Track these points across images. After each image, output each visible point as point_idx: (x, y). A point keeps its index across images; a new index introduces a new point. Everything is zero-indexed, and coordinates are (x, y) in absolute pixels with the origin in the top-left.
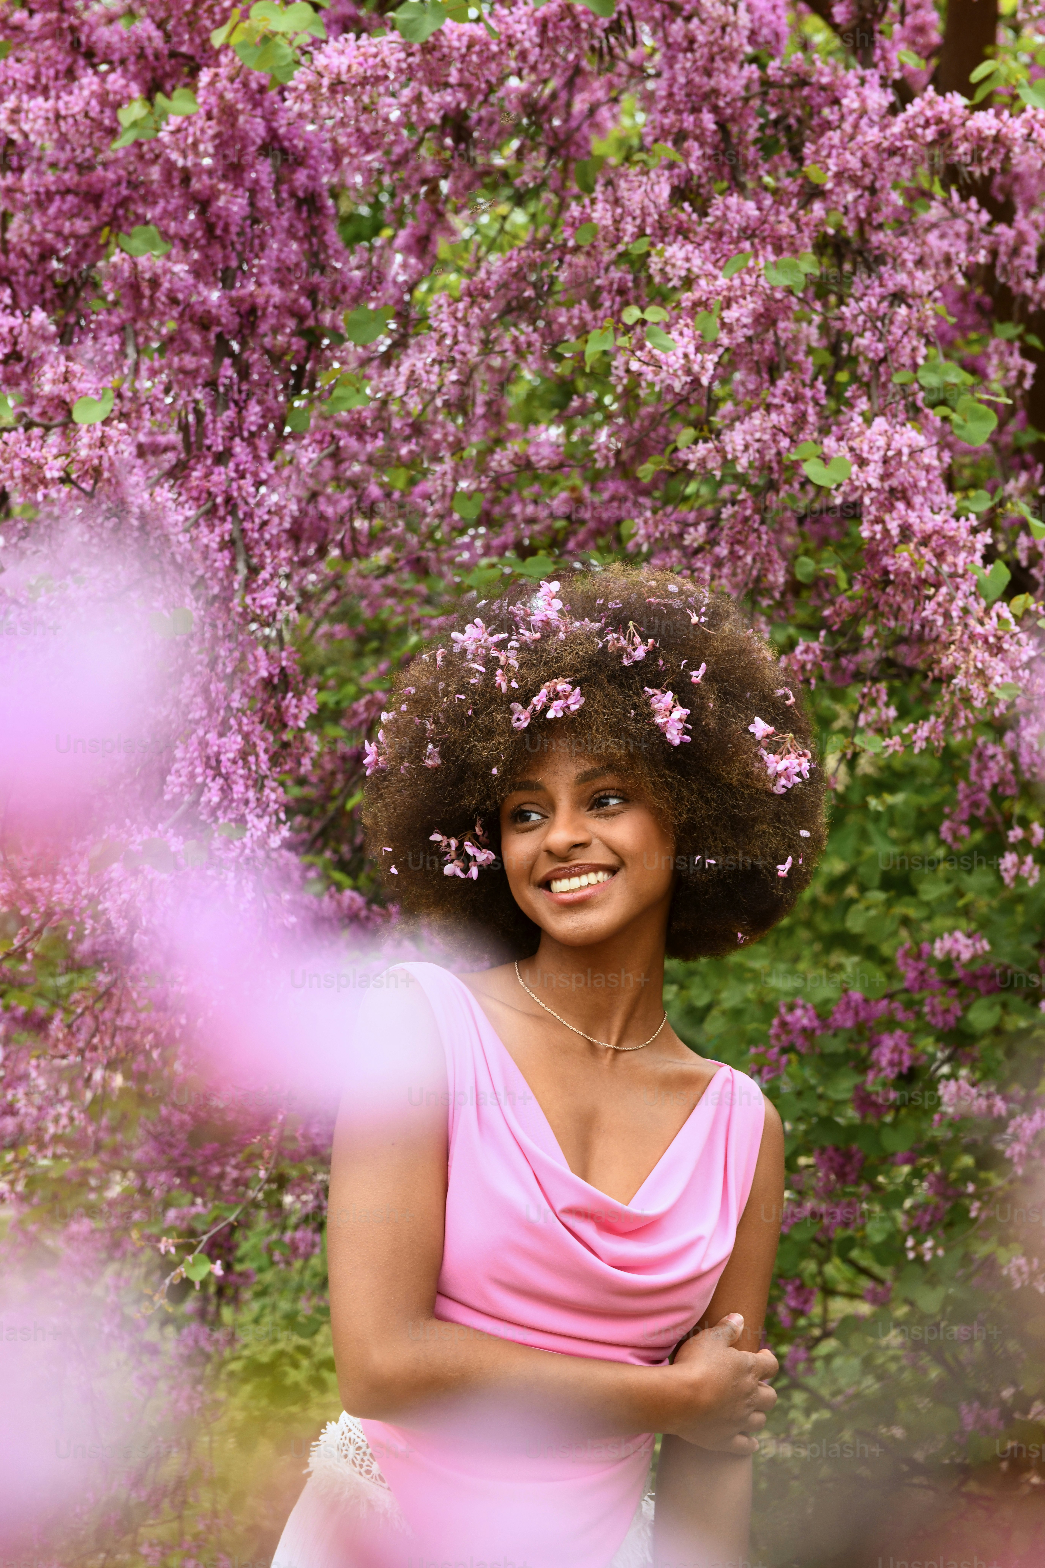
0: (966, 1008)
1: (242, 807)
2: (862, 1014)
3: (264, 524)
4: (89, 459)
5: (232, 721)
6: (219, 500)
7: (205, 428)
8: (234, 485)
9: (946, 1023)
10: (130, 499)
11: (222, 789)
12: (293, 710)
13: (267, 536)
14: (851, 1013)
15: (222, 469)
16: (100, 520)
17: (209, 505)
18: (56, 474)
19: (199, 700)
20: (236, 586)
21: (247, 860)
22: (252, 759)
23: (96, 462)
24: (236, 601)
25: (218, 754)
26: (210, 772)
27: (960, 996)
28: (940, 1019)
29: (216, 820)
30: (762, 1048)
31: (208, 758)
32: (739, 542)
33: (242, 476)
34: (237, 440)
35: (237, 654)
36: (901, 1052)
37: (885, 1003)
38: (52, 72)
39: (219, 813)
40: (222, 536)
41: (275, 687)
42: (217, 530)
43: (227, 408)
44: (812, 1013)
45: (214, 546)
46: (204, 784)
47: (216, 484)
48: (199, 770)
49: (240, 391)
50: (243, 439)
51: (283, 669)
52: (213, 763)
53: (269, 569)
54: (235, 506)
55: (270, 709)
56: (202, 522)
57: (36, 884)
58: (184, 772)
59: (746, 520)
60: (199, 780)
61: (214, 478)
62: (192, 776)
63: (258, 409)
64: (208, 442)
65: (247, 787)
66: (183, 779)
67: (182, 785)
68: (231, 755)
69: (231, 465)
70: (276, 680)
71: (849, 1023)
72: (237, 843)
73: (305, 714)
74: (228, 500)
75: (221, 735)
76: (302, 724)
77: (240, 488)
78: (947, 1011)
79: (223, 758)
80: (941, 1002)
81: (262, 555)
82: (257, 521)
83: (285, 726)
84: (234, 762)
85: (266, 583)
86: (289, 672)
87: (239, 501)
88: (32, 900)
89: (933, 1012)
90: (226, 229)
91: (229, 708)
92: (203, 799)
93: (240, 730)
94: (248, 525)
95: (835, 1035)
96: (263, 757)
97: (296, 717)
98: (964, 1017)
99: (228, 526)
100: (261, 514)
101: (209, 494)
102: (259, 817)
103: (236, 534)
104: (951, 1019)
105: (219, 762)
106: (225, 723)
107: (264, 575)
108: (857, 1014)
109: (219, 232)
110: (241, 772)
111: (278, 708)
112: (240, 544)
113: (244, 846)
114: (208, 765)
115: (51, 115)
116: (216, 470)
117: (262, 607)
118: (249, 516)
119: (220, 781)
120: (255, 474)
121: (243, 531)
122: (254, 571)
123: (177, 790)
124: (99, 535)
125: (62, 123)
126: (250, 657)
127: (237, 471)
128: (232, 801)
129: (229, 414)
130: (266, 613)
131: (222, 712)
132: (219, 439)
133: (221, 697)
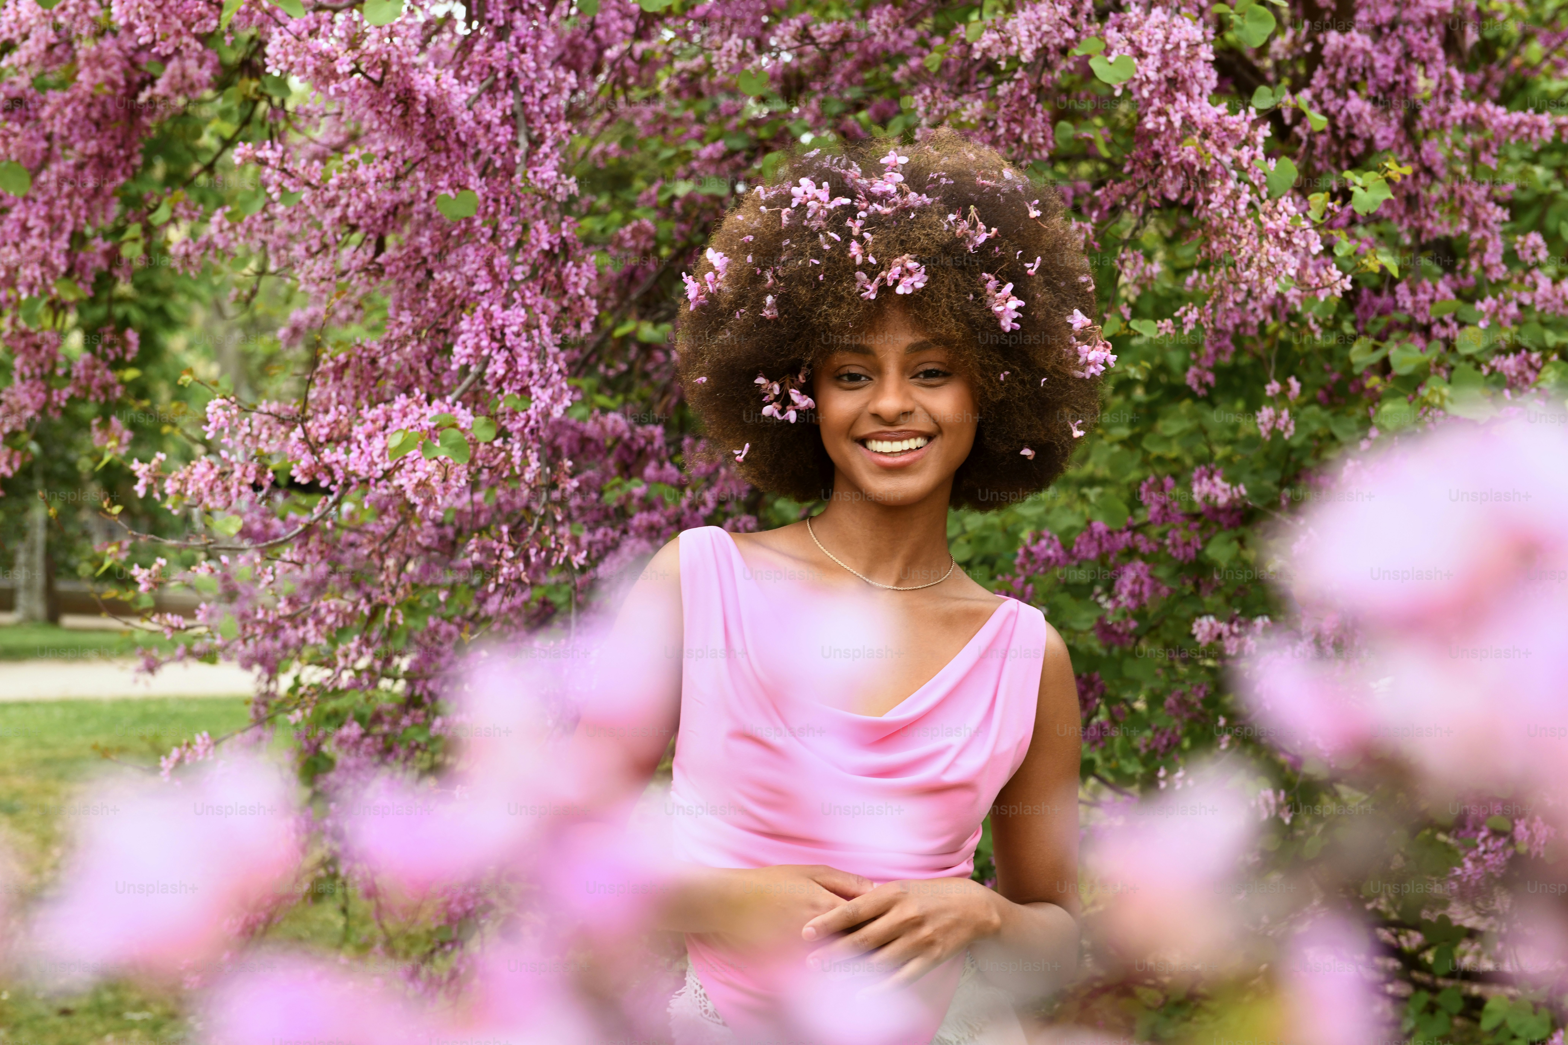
0: (1206, 541)
1: (526, 379)
2: (1106, 546)
3: (544, 97)
4: (378, 53)
5: (516, 295)
6: (501, 75)
8: (515, 61)
9: (1186, 556)
10: (417, 88)
11: (507, 361)
12: (573, 279)
13: (547, 109)
14: (1095, 544)
15: (503, 44)
16: (388, 108)
17: (490, 80)
18: (347, 69)
19: (483, 273)
20: (518, 160)
21: (532, 431)
22: (535, 332)
23: (385, 56)
24: (518, 176)
25: (503, 327)
26: (495, 345)
27: (1201, 529)
28: (1181, 551)
29: (501, 391)
30: (1008, 577)
31: (493, 330)
32: (1014, 120)
33: (523, 50)
34: (518, 14)
35: (520, 229)
36: (1142, 584)
37: (1128, 535)
39: (505, 385)
40: (504, 111)
41: (556, 256)
42: (499, 105)
44: (1057, 544)
45: (497, 121)
46: (490, 356)
47: (497, 60)
48: (484, 343)
50: (523, 12)
51: (563, 239)
52: (498, 335)
53: (549, 142)
54: (516, 80)
55: (551, 277)
56: (484, 96)
57: (334, 458)
58: (471, 343)
59: (1022, 98)
60: (485, 352)
61: (496, 52)
62: (478, 348)
64: (489, 16)
65: (531, 360)
66: (469, 351)
67: (469, 356)
68: (515, 329)
69: (512, 39)
70: (556, 250)
71: (1093, 554)
72: (522, 415)
73: (584, 282)
74: (510, 73)
75: (505, 307)
76: (581, 292)
77: (521, 62)
78: (1188, 544)
79: (507, 331)
80: (1182, 535)
81: (542, 128)
82: (538, 95)
83: (565, 292)
84: (518, 335)
85: (546, 156)
86: (570, 241)
87: (521, 75)
88: (330, 472)
89: (1174, 545)
91: (512, 280)
92: (489, 371)
93: (524, 305)
94: (528, 99)
95: (1079, 567)
96: (546, 330)
97: (576, 285)
98: (1203, 549)
99: (509, 101)
100: (542, 87)
101: (491, 68)
102: (543, 387)
103: (517, 108)
104: (1191, 551)
105: (503, 334)
106: (508, 295)
107: (545, 148)
108: (1100, 545)
110: (525, 344)
111: (558, 275)
112: (521, 118)
113: (528, 419)
114: (493, 338)
116: (498, 45)
117: (543, 181)
118: (530, 89)
119: (505, 354)
121: (524, 104)
122: (535, 143)
123: (464, 361)
124: (388, 122)
126: (532, 230)
127: (517, 44)
128: (516, 373)
130: (547, 187)
131: (506, 285)
132: (501, 15)
133: (505, 270)
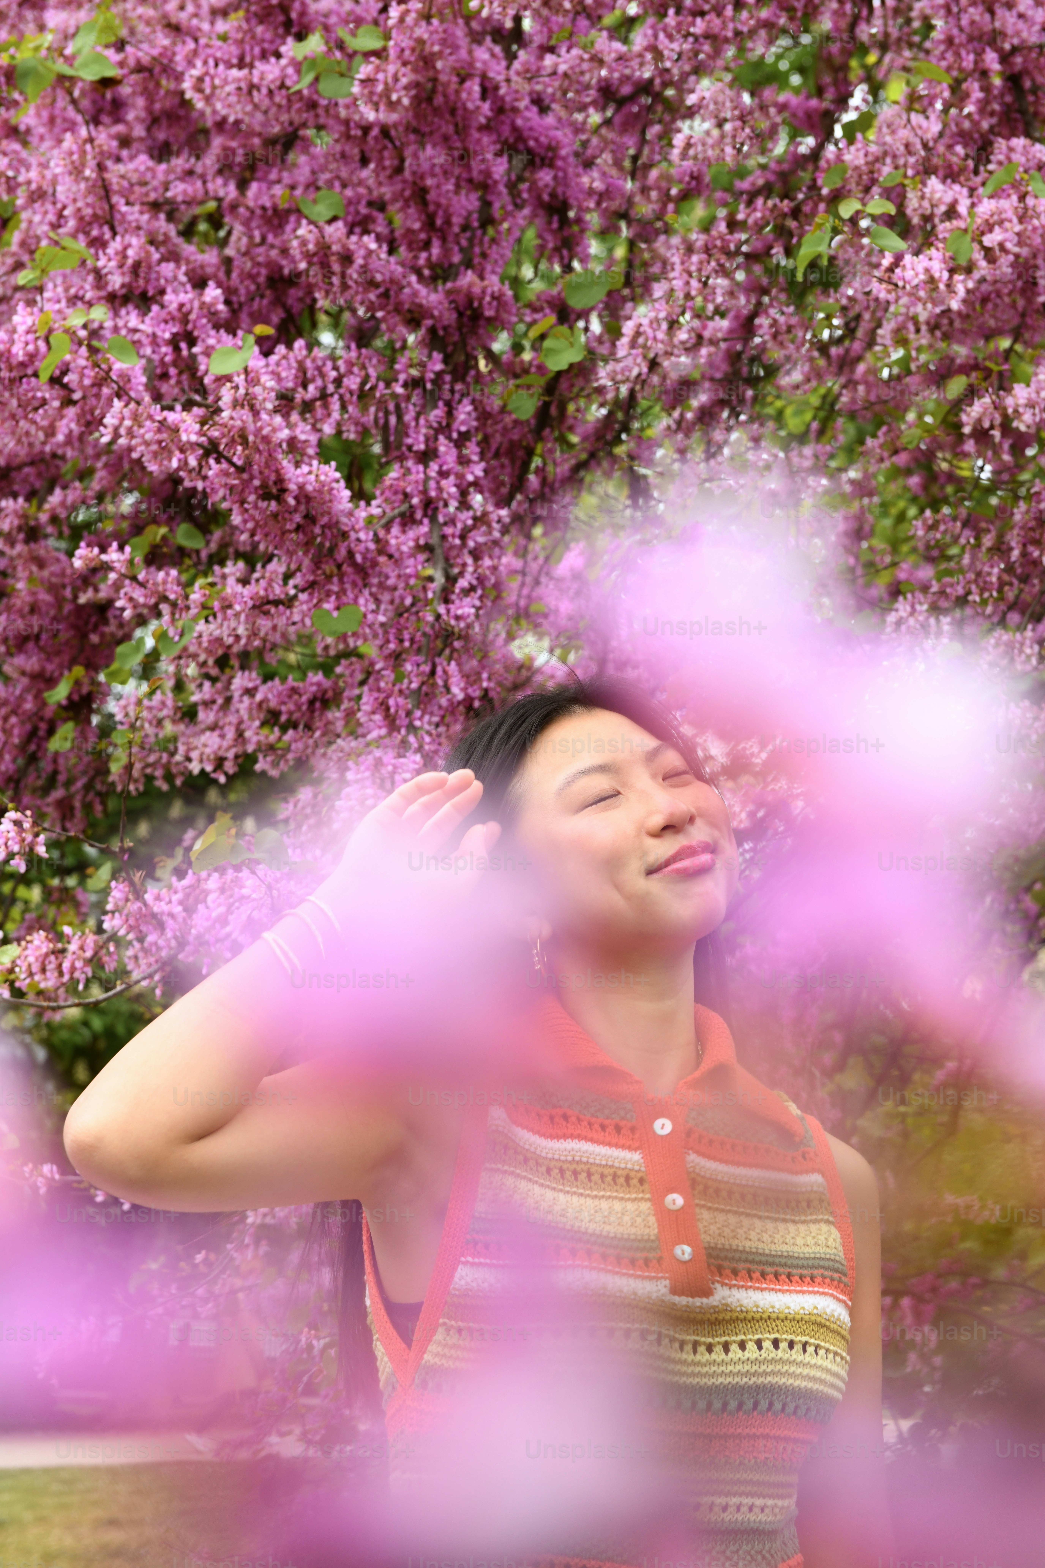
3: (468, 530)
6: (415, 501)
7: (407, 426)
8: (434, 486)
15: (422, 469)
17: (404, 506)
20: (430, 595)
24: (430, 612)
33: (444, 476)
34: (443, 440)
35: (426, 668)
38: (257, 50)
40: (417, 540)
42: (412, 533)
43: (436, 407)
45: (407, 550)
47: (413, 485)
49: (452, 391)
50: (450, 440)
53: (470, 578)
54: (434, 509)
61: (412, 478)
63: (469, 408)
64: (409, 441)
69: (434, 465)
74: (427, 501)
77: (440, 489)
81: (464, 565)
82: (459, 526)
85: (465, 592)
86: (492, 694)
87: (439, 504)
90: (448, 222)
94: (449, 530)
99: (424, 529)
100: (466, 519)
101: (405, 494)
103: (434, 539)
107: (463, 583)
109: (439, 222)
112: (439, 552)
115: (243, 85)
116: (415, 470)
117: (458, 618)
118: (452, 521)
120: (461, 477)
121: (444, 537)
122: (452, 580)
125: (255, 93)
126: (439, 670)
127: (438, 471)
129: (437, 414)
130: (462, 625)
131: (403, 731)
132: (422, 438)
133: (402, 713)
